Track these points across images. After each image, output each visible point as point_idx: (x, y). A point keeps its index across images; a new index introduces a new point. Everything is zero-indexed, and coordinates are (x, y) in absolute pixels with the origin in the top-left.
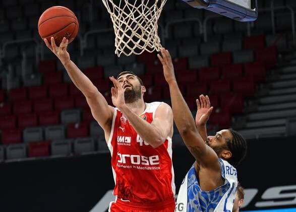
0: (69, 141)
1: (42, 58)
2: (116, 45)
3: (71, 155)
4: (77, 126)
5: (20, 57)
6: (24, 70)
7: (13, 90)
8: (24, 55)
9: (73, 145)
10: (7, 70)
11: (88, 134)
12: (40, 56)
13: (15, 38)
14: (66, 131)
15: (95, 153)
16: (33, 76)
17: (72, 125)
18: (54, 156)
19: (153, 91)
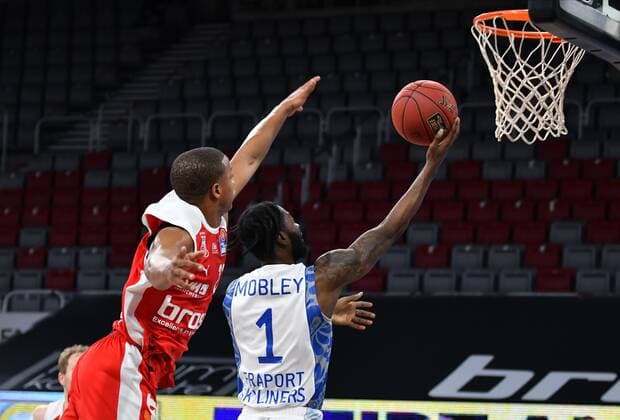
0: (417, 272)
1: (387, 139)
2: (497, 123)
3: (418, 293)
4: (431, 249)
5: (352, 134)
6: (356, 154)
7: (336, 184)
8: (359, 131)
9: (421, 278)
10: (330, 152)
11: (448, 264)
12: (383, 134)
13: (346, 104)
14: (414, 256)
15: (456, 294)
16: (369, 166)
17: (424, 247)
18: (390, 293)
19: (556, 206)
